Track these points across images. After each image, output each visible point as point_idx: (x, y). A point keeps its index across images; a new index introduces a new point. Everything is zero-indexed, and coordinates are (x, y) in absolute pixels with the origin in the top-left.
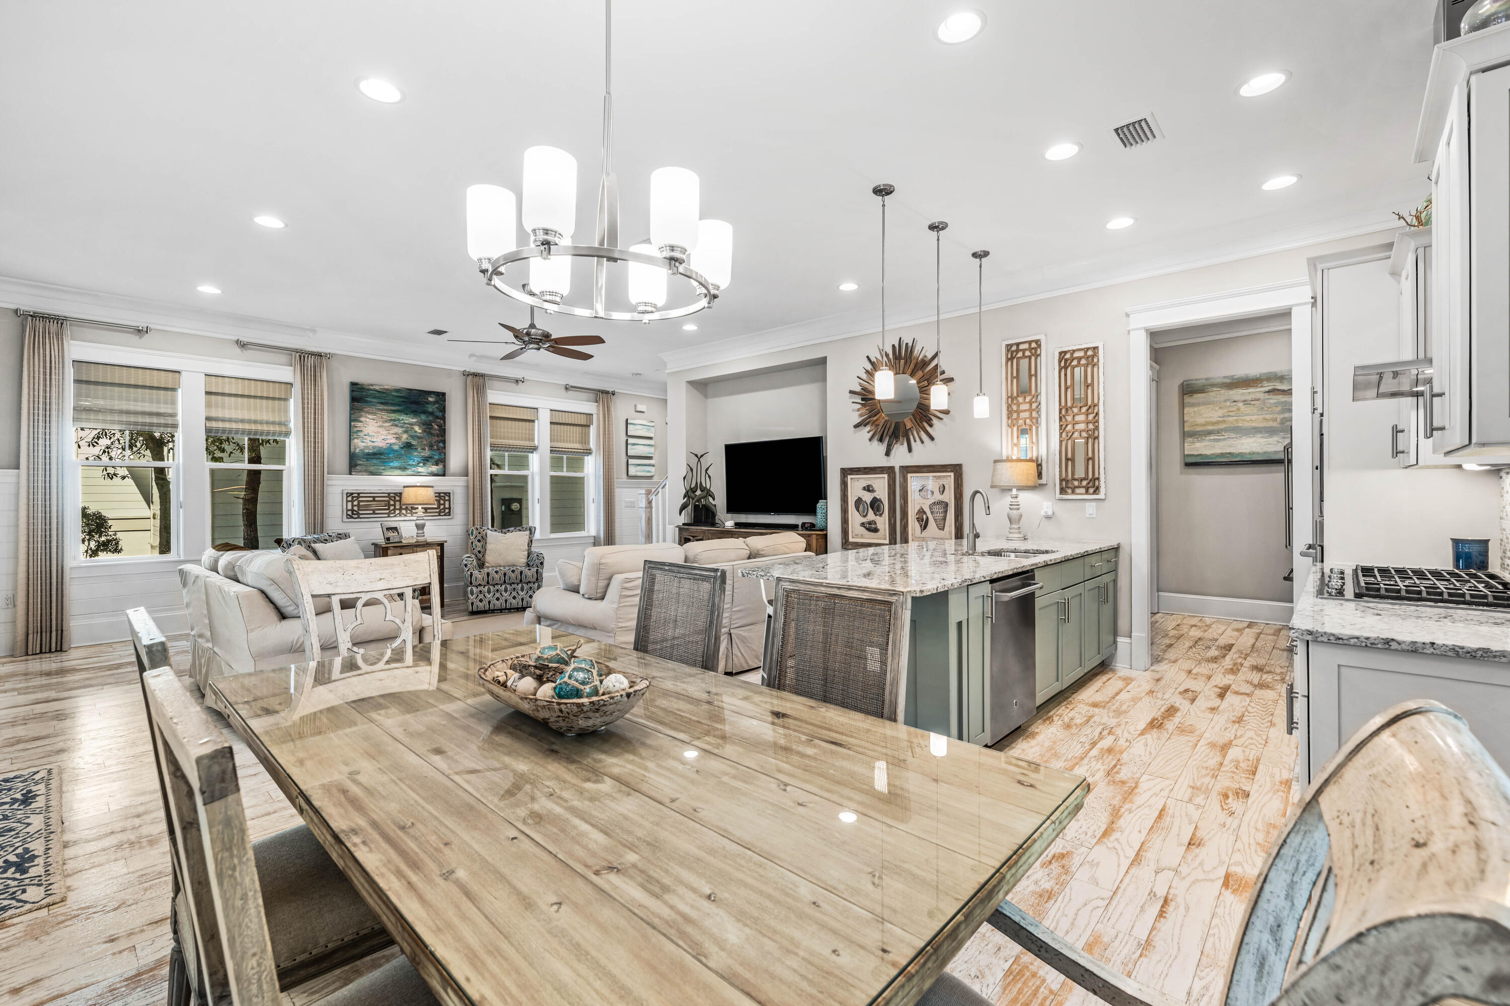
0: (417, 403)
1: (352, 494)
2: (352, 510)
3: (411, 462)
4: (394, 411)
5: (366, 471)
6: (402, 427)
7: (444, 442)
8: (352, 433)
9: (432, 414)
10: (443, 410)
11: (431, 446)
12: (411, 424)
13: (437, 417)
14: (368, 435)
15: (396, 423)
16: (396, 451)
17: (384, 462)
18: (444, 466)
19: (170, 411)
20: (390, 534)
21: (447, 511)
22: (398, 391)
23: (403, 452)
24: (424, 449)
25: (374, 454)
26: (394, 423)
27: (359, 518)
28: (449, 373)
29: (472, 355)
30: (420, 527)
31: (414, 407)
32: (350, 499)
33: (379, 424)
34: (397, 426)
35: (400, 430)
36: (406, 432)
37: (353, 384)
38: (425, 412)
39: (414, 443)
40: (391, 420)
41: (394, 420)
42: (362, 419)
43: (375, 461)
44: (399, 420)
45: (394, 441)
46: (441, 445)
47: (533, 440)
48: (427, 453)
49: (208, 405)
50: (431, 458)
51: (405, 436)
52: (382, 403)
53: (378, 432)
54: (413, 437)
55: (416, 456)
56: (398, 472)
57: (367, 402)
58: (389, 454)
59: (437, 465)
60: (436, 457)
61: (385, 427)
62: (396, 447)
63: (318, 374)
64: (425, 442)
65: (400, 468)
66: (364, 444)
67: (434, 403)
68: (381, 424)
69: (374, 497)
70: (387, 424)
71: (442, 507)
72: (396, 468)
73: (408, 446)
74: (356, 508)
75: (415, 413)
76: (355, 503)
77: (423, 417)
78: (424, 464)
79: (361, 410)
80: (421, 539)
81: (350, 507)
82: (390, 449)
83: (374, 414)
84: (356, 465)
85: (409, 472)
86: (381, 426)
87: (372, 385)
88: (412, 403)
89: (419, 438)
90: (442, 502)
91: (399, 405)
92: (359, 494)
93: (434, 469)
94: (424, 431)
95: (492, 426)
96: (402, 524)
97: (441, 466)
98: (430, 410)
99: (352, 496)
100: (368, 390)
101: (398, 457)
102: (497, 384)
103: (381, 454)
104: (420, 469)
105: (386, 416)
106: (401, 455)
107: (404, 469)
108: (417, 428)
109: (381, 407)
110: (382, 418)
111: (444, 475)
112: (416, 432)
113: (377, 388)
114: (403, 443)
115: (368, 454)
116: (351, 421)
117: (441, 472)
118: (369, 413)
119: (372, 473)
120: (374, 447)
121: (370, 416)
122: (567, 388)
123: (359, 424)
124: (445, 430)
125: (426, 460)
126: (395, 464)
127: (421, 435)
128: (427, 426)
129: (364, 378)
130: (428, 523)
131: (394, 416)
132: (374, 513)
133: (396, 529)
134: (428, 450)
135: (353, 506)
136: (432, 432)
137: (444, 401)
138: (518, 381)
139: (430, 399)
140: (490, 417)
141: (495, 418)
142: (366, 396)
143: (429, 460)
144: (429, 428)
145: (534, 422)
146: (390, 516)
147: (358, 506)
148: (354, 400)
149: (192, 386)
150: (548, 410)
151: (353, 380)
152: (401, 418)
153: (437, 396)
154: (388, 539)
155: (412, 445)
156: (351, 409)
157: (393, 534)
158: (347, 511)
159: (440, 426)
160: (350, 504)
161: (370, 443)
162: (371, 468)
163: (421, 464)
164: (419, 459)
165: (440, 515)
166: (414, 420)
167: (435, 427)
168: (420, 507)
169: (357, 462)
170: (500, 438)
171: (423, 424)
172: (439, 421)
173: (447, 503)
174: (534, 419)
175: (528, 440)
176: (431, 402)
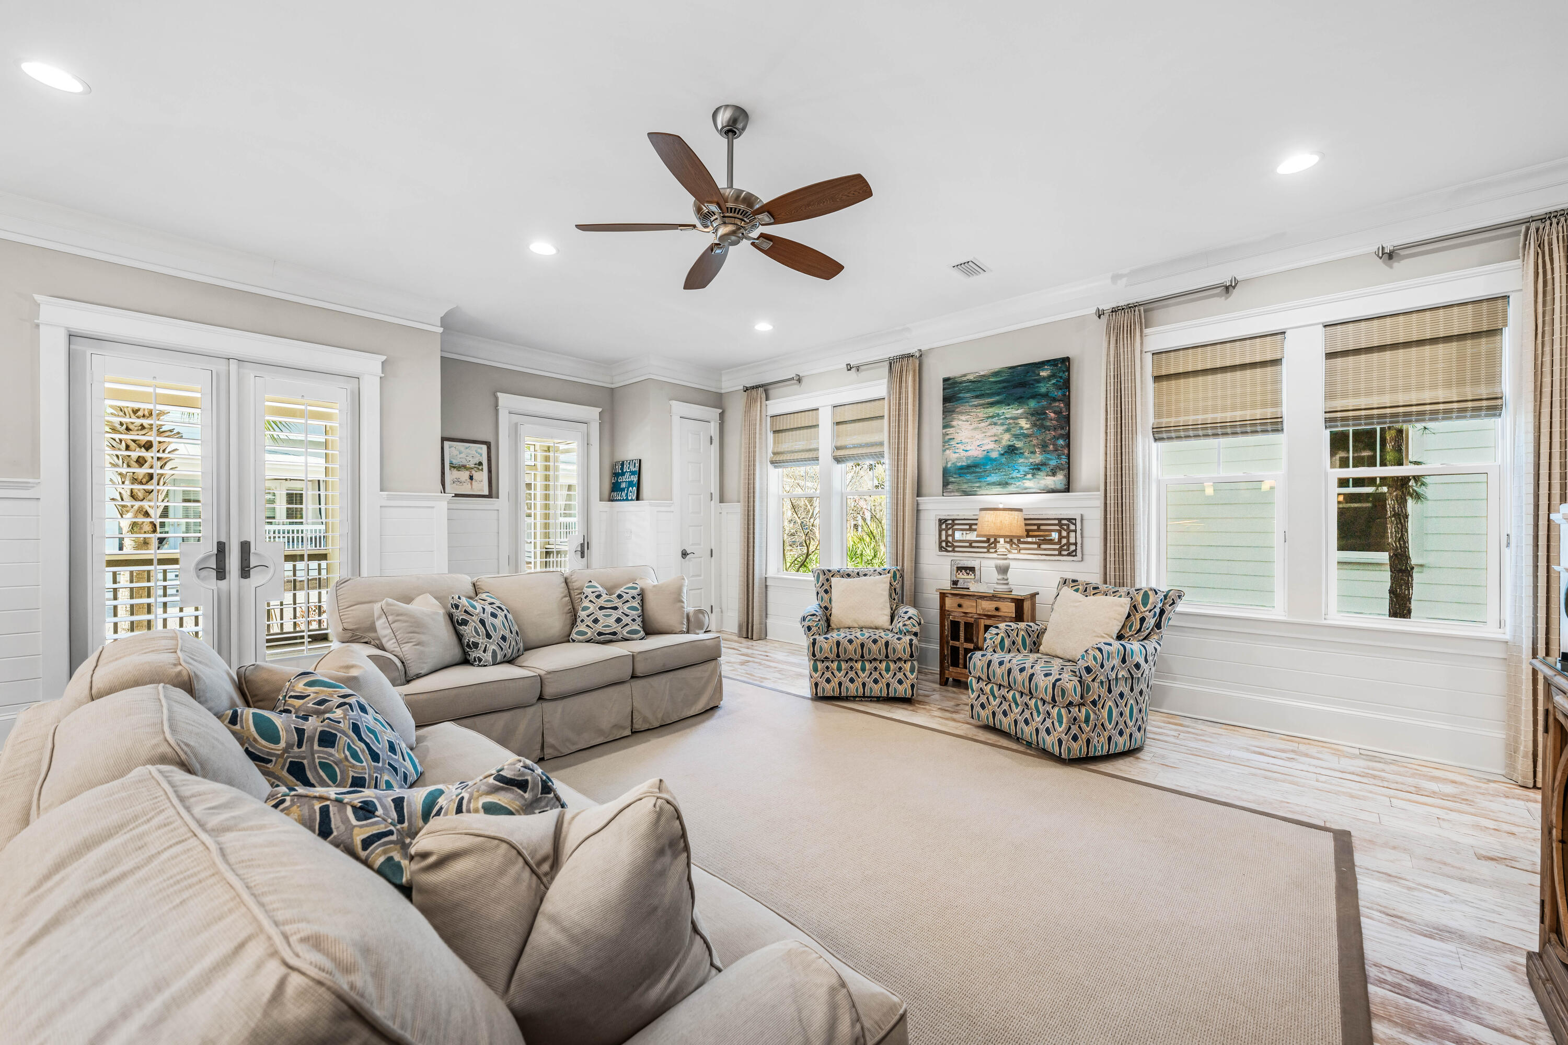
0: (1023, 384)
1: (946, 520)
2: (947, 542)
3: (1015, 474)
4: (992, 404)
5: (958, 491)
6: (1002, 424)
7: (1067, 437)
8: (947, 442)
9: (1045, 396)
10: (1066, 385)
11: (1044, 447)
12: (1016, 418)
13: (1054, 400)
14: (961, 442)
15: (995, 420)
16: (995, 460)
17: (979, 477)
18: (1068, 477)
19: (812, 445)
20: (962, 576)
21: (1072, 548)
22: (996, 374)
23: (1003, 460)
24: (1033, 453)
25: (968, 467)
26: (993, 420)
27: (954, 551)
28: (1080, 321)
29: (1116, 278)
30: (1003, 570)
31: (1019, 391)
32: (944, 526)
33: (972, 427)
34: (995, 424)
35: (999, 429)
36: (1008, 430)
37: (945, 380)
38: (1033, 396)
39: (1019, 444)
40: (988, 418)
41: (993, 417)
42: (954, 423)
43: (969, 477)
44: (998, 415)
45: (992, 446)
46: (1061, 442)
47: (1277, 403)
48: (1038, 458)
50: (1044, 464)
51: (1007, 436)
52: (977, 397)
53: (973, 437)
54: (1016, 436)
55: (1023, 463)
56: (998, 489)
57: (961, 399)
58: (985, 465)
59: (1054, 474)
60: (1053, 463)
61: (980, 429)
62: (994, 455)
63: (904, 379)
64: (1035, 442)
65: (1001, 483)
66: (957, 455)
67: (1049, 378)
68: (976, 425)
69: (969, 525)
70: (983, 424)
71: (1064, 541)
72: (994, 484)
73: (1011, 450)
74: (950, 539)
75: (1020, 400)
76: (950, 532)
77: (1033, 404)
78: (1033, 475)
79: (953, 411)
80: (1001, 588)
81: (944, 538)
82: (988, 459)
83: (967, 413)
84: (948, 484)
85: (1011, 488)
86: (975, 429)
87: (965, 375)
88: (1015, 387)
89: (1026, 436)
90: (1064, 533)
91: (998, 394)
92: (953, 520)
93: (1050, 481)
94: (1034, 425)
95: (1158, 394)
96: (984, 563)
97: (1060, 478)
98: (1043, 390)
99: (946, 524)
100: (961, 383)
101: (997, 465)
102: (1175, 310)
103: (976, 466)
104: (1028, 484)
105: (982, 413)
106: (1001, 464)
107: (1004, 484)
108: (1023, 423)
109: (976, 402)
110: (977, 416)
111: (1067, 489)
112: (1021, 428)
113: (971, 377)
114: (1004, 447)
115: (961, 468)
116: (945, 427)
117: (1061, 486)
118: (961, 413)
119: (966, 493)
120: (968, 458)
121: (964, 418)
122: (1391, 256)
123: (951, 430)
124: (1068, 418)
125: (1037, 468)
126: (994, 478)
127: (1030, 432)
128: (1038, 417)
129: (958, 368)
130: (1013, 564)
131: (992, 411)
132: (971, 546)
133: (972, 569)
134: (1041, 454)
135: (947, 536)
136: (1048, 424)
137: (1068, 370)
138: (1228, 289)
139: (1044, 374)
140: (1157, 378)
141: (1169, 377)
142: (960, 391)
143: (1043, 468)
144: (1043, 419)
145: (1276, 362)
146: (988, 552)
147: (953, 535)
148: (946, 400)
149: (825, 420)
150: (1321, 326)
151: (946, 376)
152: (1000, 412)
153: (1056, 365)
154: (955, 583)
155: (1016, 449)
156: (944, 412)
157: (966, 576)
158: (940, 543)
159: (1058, 413)
160: (944, 533)
161: (963, 454)
162: (965, 486)
163: (1029, 476)
164: (1027, 469)
165: (1060, 554)
166: (1020, 411)
167: (1052, 415)
168: (1002, 540)
169: (952, 479)
170: (1187, 413)
171: (1032, 415)
172: (1057, 404)
173: (1072, 535)
174: (1278, 357)
175: (1264, 405)
176: (1044, 378)
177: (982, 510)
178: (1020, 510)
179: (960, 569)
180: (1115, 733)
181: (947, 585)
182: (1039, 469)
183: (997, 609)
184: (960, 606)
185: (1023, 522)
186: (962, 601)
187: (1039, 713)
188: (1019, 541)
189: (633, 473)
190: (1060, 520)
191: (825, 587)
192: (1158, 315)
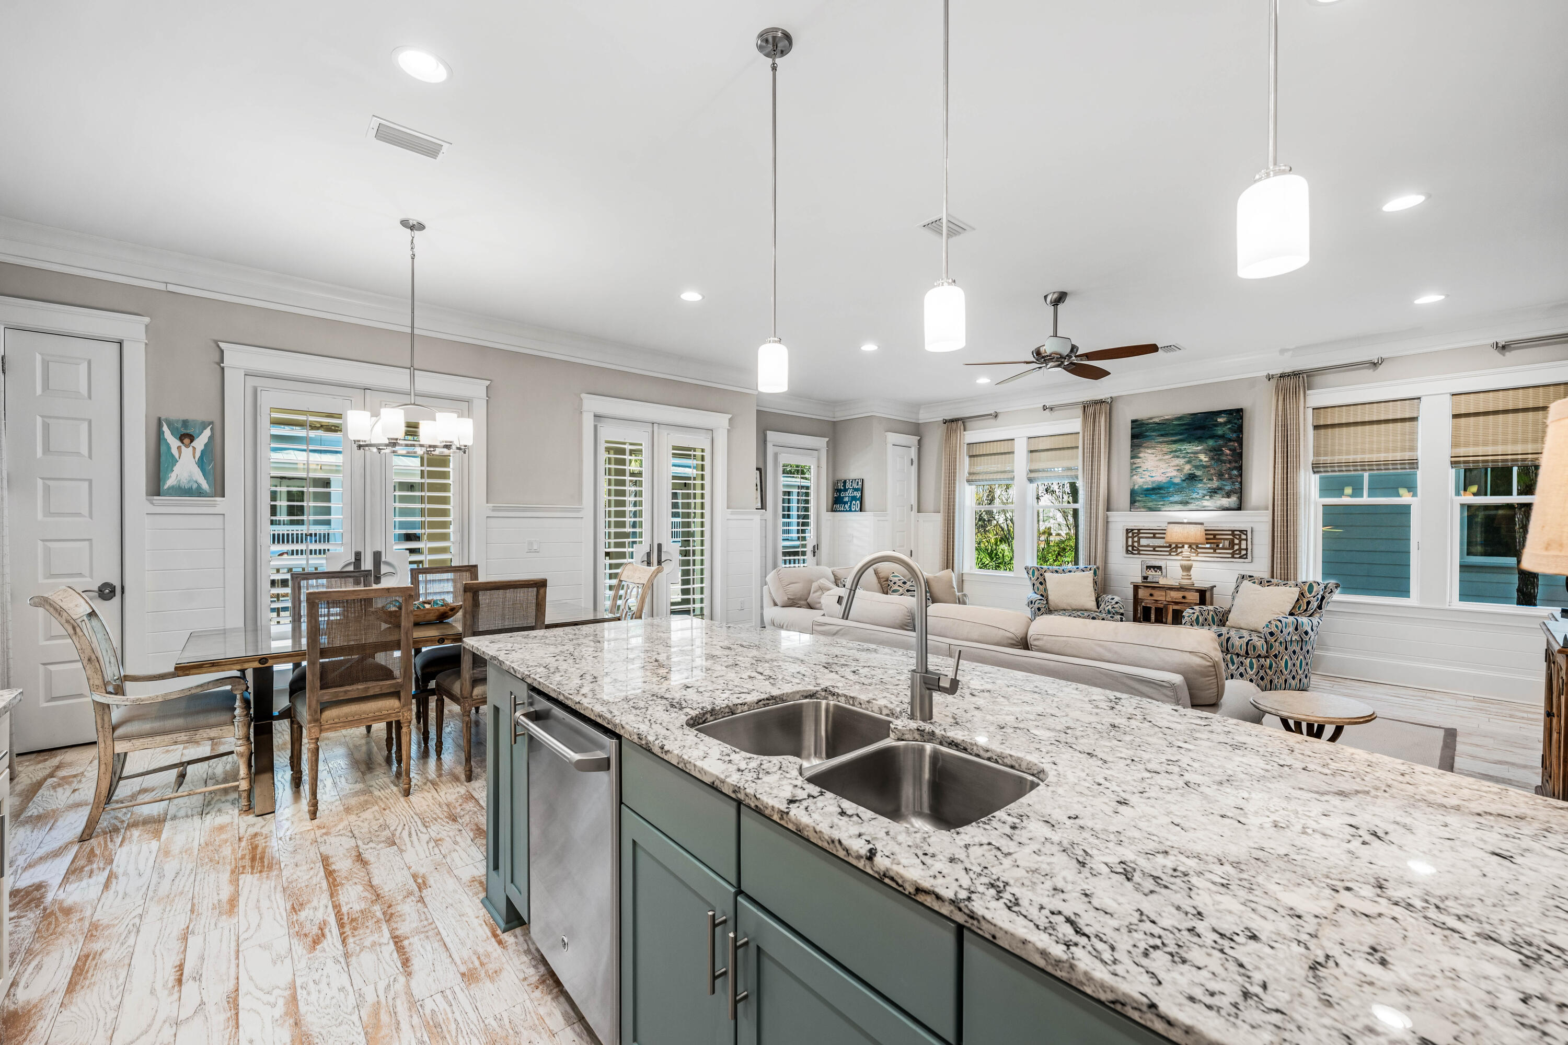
0: (1202, 428)
1: (1133, 529)
2: (1133, 546)
3: (1194, 496)
4: (1175, 442)
5: (1144, 507)
6: (1184, 457)
7: (1240, 468)
8: (1134, 469)
9: (1222, 437)
10: (1240, 429)
11: (1220, 476)
12: (1196, 453)
13: (1230, 440)
14: (1147, 470)
15: (1177, 454)
16: (1177, 484)
17: (1163, 497)
18: (1240, 499)
19: (1008, 469)
20: (1151, 573)
21: (1244, 552)
22: (1179, 418)
23: (1185, 485)
24: (1211, 480)
25: (1153, 489)
26: (1175, 454)
27: (1139, 554)
28: (1252, 382)
29: (1283, 351)
30: (1187, 569)
31: (1199, 432)
32: (1130, 535)
33: (1157, 458)
34: (1178, 457)
35: (1181, 461)
36: (1189, 462)
37: (1133, 422)
38: (1211, 437)
39: (1198, 473)
40: (1172, 452)
41: (1176, 451)
42: (1141, 455)
43: (1154, 497)
44: (1180, 450)
45: (1175, 473)
46: (1235, 472)
48: (1215, 484)
49: (1030, 461)
50: (1220, 489)
51: (1188, 467)
52: (1162, 435)
53: (1157, 466)
54: (1197, 467)
55: (1201, 488)
56: (1180, 507)
57: (1147, 436)
58: (1168, 488)
59: (1228, 496)
60: (1228, 488)
61: (1164, 460)
62: (1177, 480)
63: (1097, 420)
64: (1212, 471)
65: (1182, 503)
66: (1143, 480)
67: (1225, 424)
68: (1161, 457)
69: (1154, 534)
70: (1167, 457)
71: (1236, 547)
72: (1176, 503)
73: (1191, 478)
74: (1136, 544)
75: (1200, 439)
76: (1136, 539)
77: (1211, 443)
78: (1211, 497)
79: (1140, 446)
80: (1185, 582)
81: (1130, 543)
82: (1171, 483)
83: (1153, 448)
84: (1135, 502)
85: (1192, 506)
86: (1160, 460)
87: (1152, 418)
88: (1196, 429)
89: (1205, 467)
90: (1236, 541)
91: (1181, 434)
92: (1139, 530)
93: (1225, 502)
94: (1212, 459)
95: (1317, 439)
96: (1169, 563)
97: (1233, 500)
98: (1220, 432)
99: (1133, 533)
100: (1148, 424)
101: (1179, 489)
102: (1331, 377)
103: (1160, 488)
104: (1206, 503)
105: (1166, 448)
106: (1183, 488)
107: (1185, 503)
108: (1203, 457)
109: (1161, 439)
110: (1162, 451)
111: (1239, 509)
112: (1201, 461)
113: (1157, 420)
114: (1185, 475)
115: (1147, 490)
116: (1132, 458)
117: (1234, 505)
118: (1148, 448)
119: (1151, 509)
120: (1153, 482)
121: (1149, 451)
122: (1504, 348)
123: (1138, 460)
124: (1241, 455)
125: (1213, 492)
126: (1176, 498)
127: (1208, 464)
128: (1216, 453)
129: (1145, 412)
130: (1195, 564)
131: (1175, 447)
132: (1154, 550)
133: (1160, 568)
134: (1217, 480)
135: (1133, 542)
136: (1224, 458)
137: (1242, 418)
138: (1375, 365)
139: (1220, 420)
140: (1316, 427)
141: (1326, 426)
142: (1147, 431)
143: (1219, 492)
144: (1220, 455)
145: (1414, 419)
146: (1170, 555)
147: (1139, 542)
148: (1134, 437)
149: (1021, 448)
150: (1449, 396)
151: (1134, 418)
152: (1183, 448)
153: (1232, 414)
154: (1145, 578)
155: (1196, 476)
156: (1132, 446)
157: (1154, 573)
158: (1127, 546)
159: (1233, 450)
160: (1130, 540)
161: (1149, 479)
162: (1150, 504)
163: (1207, 497)
164: (1205, 492)
165: (1233, 557)
166: (1199, 448)
167: (1228, 452)
168: (1186, 546)
169: (1138, 498)
170: (1340, 453)
171: (1210, 451)
172: (1232, 443)
173: (1244, 543)
174: (1415, 416)
175: (1403, 450)
176: (1221, 424)
177: (1169, 523)
178: (1202, 524)
179: (1149, 567)
180: (1290, 677)
181: (1139, 580)
182: (1216, 492)
183: (1184, 597)
184: (1151, 595)
185: (1204, 533)
186: (1153, 592)
187: (1233, 663)
188: (1197, 547)
189: (856, 490)
190: (1233, 531)
191: (1040, 580)
192: (1318, 380)
